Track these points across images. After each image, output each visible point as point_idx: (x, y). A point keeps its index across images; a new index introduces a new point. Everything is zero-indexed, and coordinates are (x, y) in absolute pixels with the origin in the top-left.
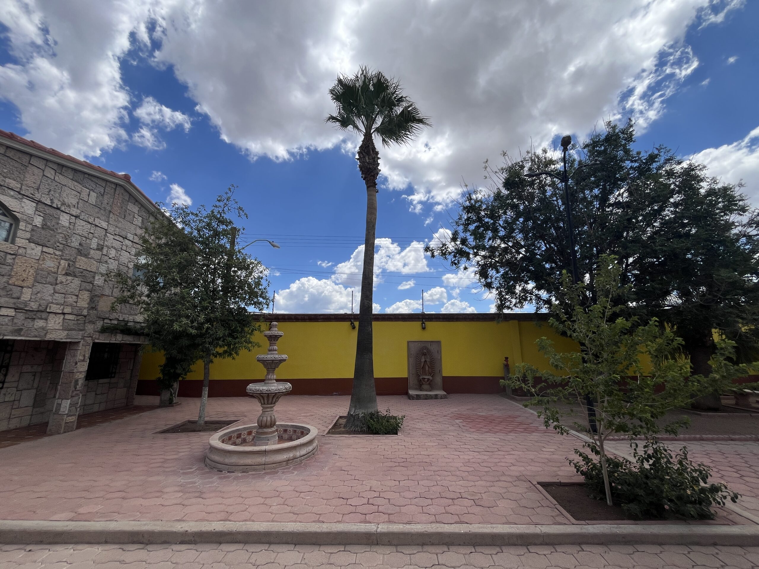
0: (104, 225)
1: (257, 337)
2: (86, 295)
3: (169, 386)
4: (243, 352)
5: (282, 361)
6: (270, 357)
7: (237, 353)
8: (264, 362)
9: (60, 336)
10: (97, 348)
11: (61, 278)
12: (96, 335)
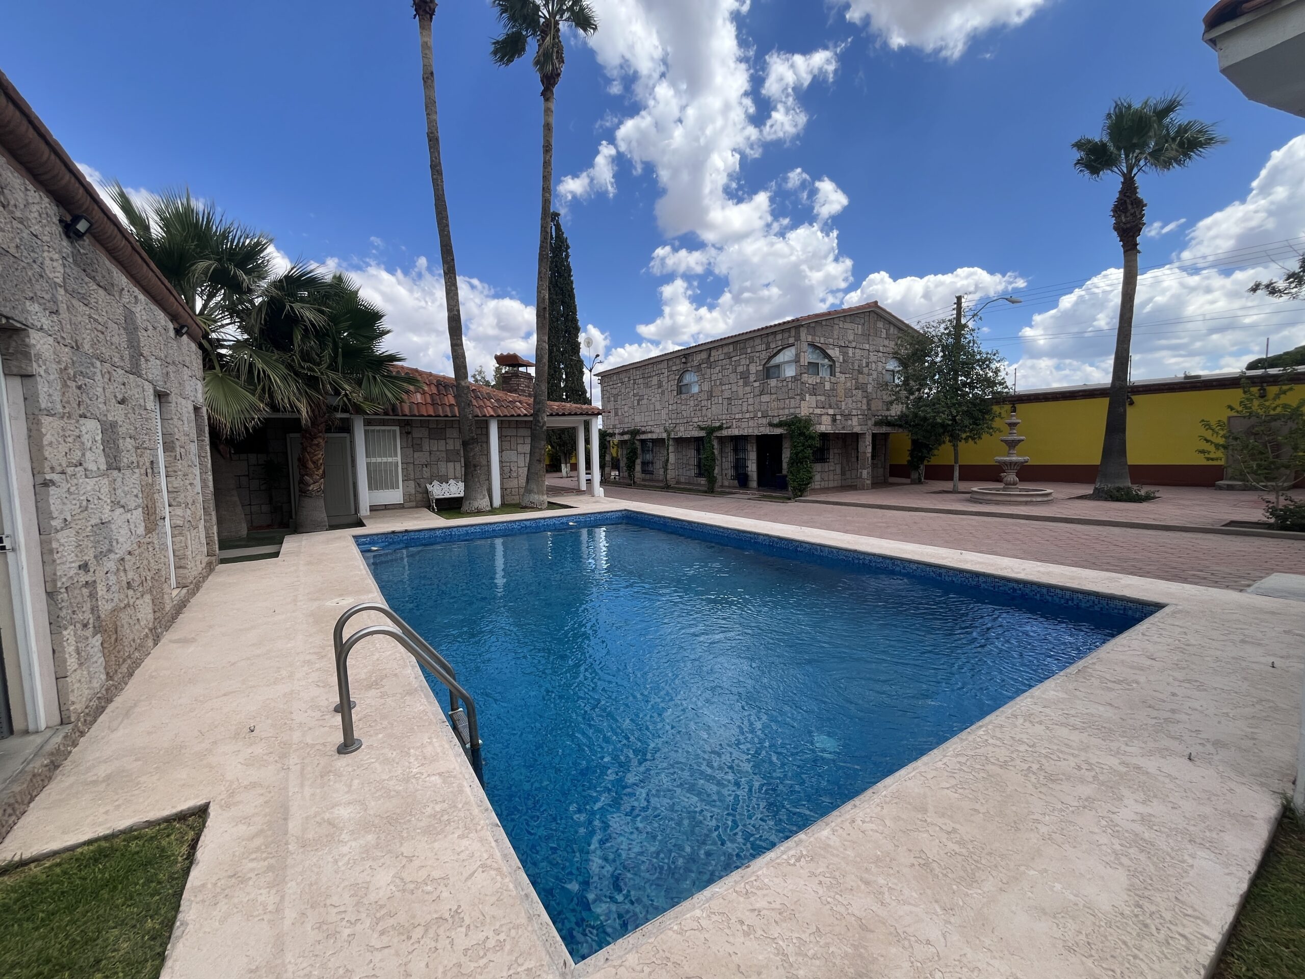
0: (867, 346)
1: (997, 423)
2: (865, 401)
3: (917, 468)
4: (985, 436)
5: (1020, 441)
6: (1010, 438)
7: (980, 438)
8: (1005, 441)
9: (857, 429)
10: (874, 436)
11: (854, 392)
12: (873, 428)
